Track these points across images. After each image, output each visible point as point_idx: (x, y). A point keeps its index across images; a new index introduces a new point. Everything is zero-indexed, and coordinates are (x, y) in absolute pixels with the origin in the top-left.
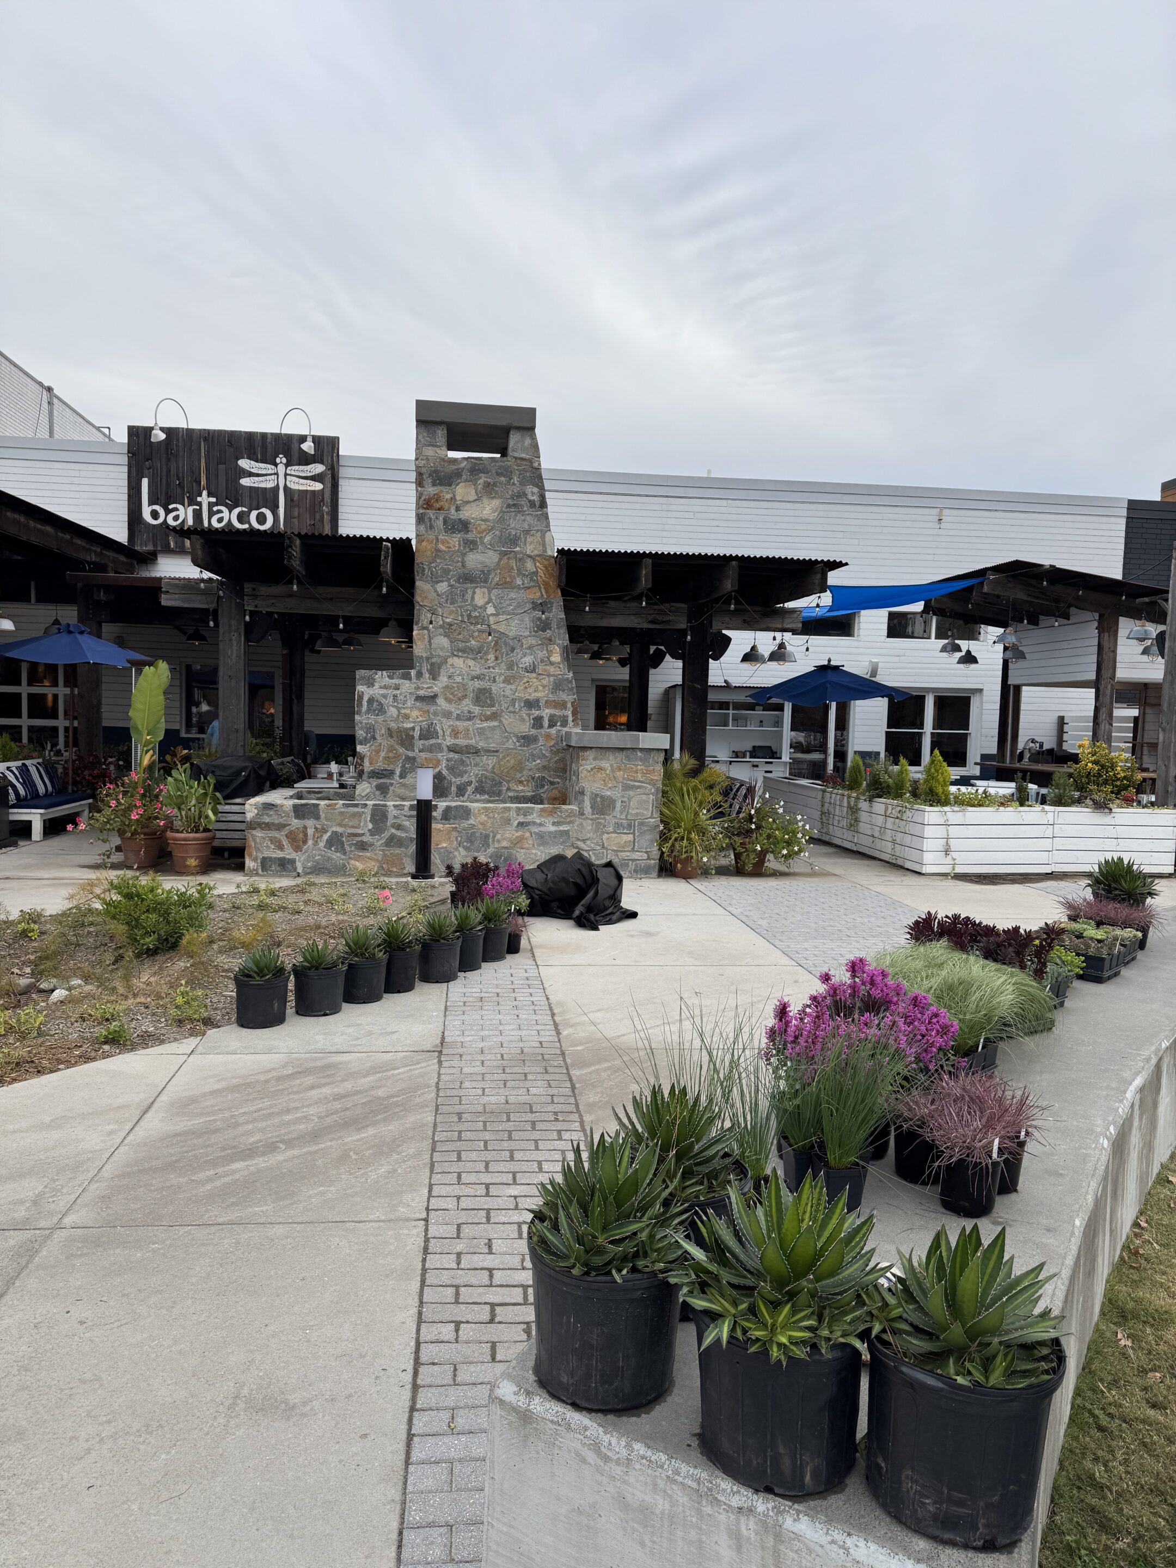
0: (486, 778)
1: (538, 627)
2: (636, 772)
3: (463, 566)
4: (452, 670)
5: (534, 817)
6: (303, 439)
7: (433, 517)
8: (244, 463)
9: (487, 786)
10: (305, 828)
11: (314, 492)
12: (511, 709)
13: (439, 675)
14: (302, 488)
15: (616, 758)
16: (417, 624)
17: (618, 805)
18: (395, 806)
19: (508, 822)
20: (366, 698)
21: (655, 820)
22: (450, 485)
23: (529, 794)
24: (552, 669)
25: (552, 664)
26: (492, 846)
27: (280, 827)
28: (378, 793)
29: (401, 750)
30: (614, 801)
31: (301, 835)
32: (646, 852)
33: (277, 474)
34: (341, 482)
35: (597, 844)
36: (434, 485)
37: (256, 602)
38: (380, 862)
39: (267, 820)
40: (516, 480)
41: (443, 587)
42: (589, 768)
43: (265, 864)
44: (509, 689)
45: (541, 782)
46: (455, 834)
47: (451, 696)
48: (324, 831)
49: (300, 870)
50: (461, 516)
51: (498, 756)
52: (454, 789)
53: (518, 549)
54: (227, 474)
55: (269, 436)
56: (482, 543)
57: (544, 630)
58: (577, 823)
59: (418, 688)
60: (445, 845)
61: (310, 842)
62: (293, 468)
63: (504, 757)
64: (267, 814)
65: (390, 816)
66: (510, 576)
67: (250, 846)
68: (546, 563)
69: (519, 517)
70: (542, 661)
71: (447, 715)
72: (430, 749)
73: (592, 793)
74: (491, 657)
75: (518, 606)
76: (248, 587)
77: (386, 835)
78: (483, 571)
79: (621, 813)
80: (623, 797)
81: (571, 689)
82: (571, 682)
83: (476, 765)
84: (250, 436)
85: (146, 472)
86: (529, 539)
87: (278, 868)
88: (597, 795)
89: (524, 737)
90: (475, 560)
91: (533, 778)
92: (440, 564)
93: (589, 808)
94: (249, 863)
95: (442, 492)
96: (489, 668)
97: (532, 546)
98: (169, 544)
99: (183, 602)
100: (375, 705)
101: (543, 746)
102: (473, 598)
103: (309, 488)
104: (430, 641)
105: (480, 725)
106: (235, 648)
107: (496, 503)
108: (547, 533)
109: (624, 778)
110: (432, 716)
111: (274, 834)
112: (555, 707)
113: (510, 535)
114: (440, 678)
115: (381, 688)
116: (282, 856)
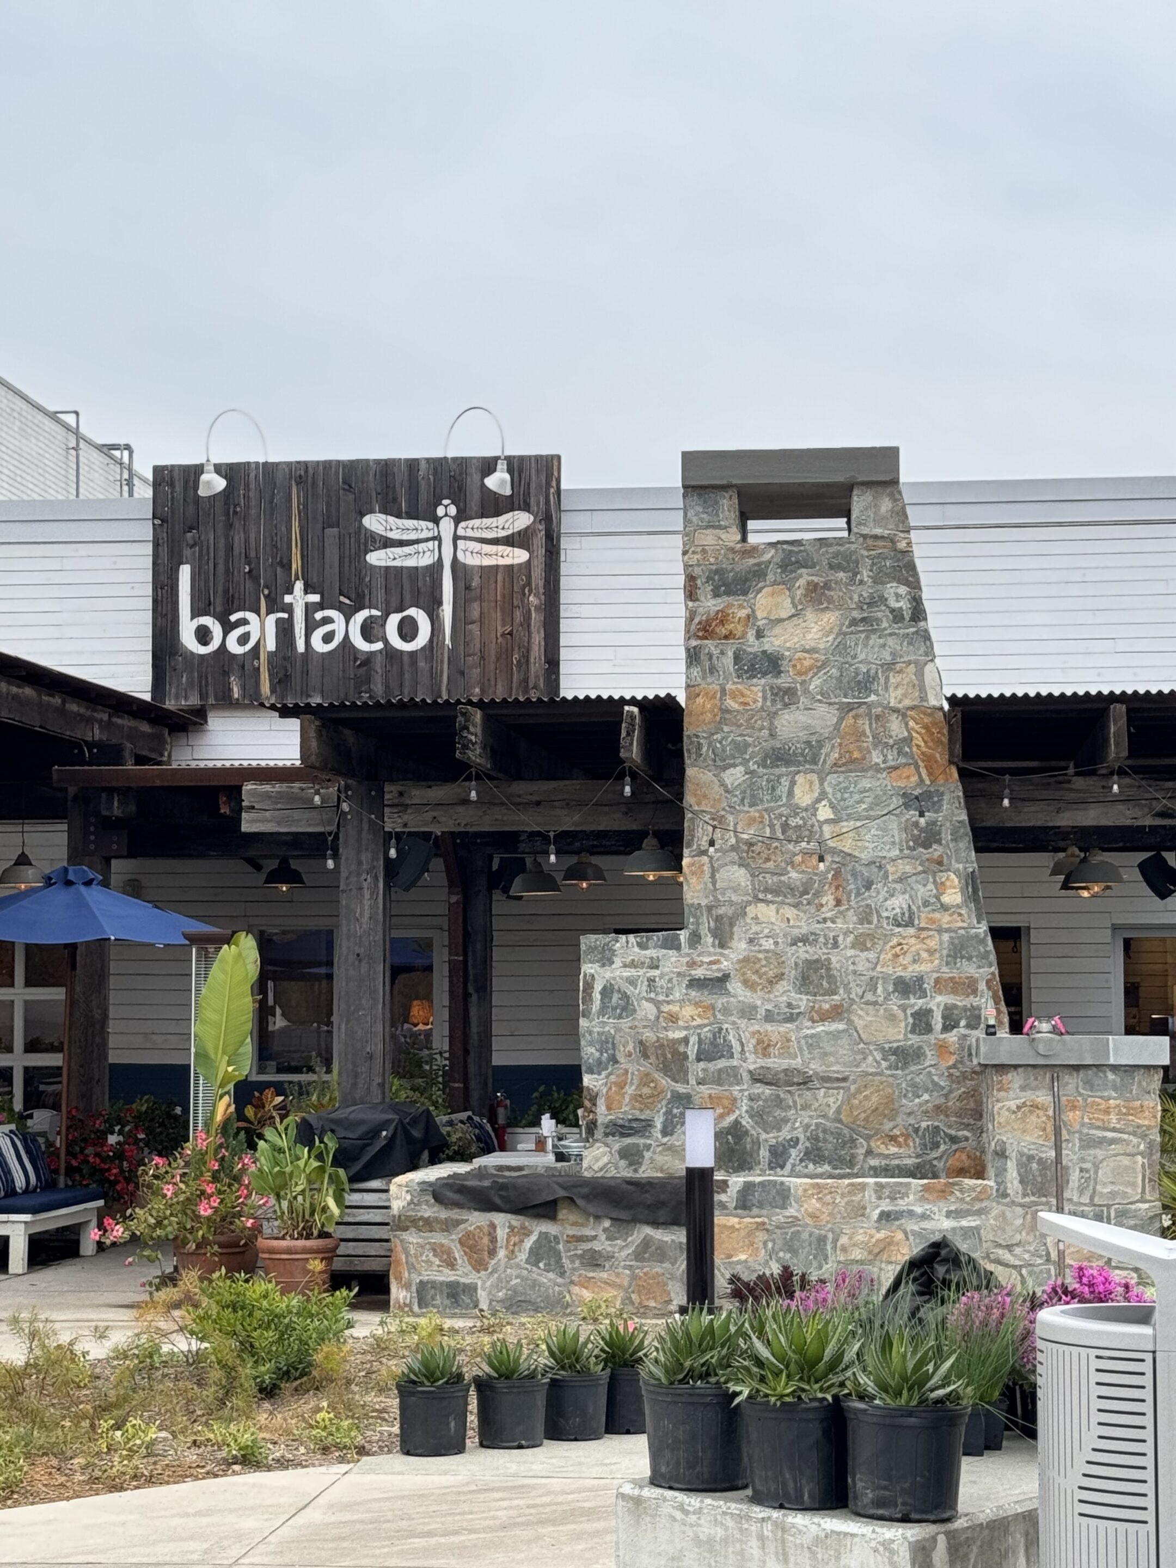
0: (824, 1131)
1: (916, 840)
2: (1107, 1111)
3: (772, 735)
4: (755, 928)
5: (909, 1202)
6: (488, 466)
7: (716, 652)
8: (375, 522)
9: (828, 1147)
10: (493, 1226)
11: (510, 568)
12: (869, 996)
13: (732, 938)
14: (487, 562)
15: (1064, 1085)
16: (689, 846)
17: (1075, 1177)
19: (860, 1211)
20: (598, 987)
21: (1148, 1206)
22: (745, 593)
23: (909, 1161)
24: (945, 919)
25: (945, 908)
26: (831, 1258)
29: (665, 1082)
30: (1067, 1168)
31: (486, 1240)
33: (438, 538)
34: (565, 543)
35: (1035, 1254)
36: (716, 595)
37: (406, 817)
38: (625, 1290)
39: (426, 1212)
40: (865, 574)
41: (735, 776)
42: (1013, 1105)
43: (425, 1294)
44: (863, 960)
45: (932, 1138)
46: (761, 1236)
47: (755, 977)
48: (526, 1231)
49: (484, 1304)
50: (766, 647)
51: (847, 1089)
52: (764, 1154)
53: (873, 698)
54: (341, 545)
55: (423, 466)
56: (806, 691)
57: (926, 845)
58: (994, 1213)
59: (692, 964)
60: (743, 1257)
61: (502, 1253)
62: (471, 523)
63: (858, 1091)
64: (426, 1202)
66: (860, 749)
67: (398, 1262)
68: (927, 720)
69: (874, 640)
70: (926, 903)
71: (748, 1012)
72: (719, 1078)
73: (1021, 1154)
74: (828, 899)
75: (877, 803)
76: (391, 791)
77: (636, 1238)
78: (808, 743)
79: (1081, 1193)
80: (1083, 1160)
81: (985, 956)
82: (983, 941)
83: (805, 1107)
84: (386, 468)
85: (187, 552)
86: (894, 679)
87: (447, 1302)
88: (1030, 1158)
89: (895, 1052)
90: (793, 724)
91: (916, 1130)
92: (730, 734)
93: (1016, 1183)
94: (398, 1293)
95: (730, 606)
96: (825, 920)
97: (900, 691)
98: (230, 690)
99: (279, 823)
100: (616, 997)
101: (934, 1067)
102: (791, 793)
103: (502, 562)
104: (713, 876)
105: (810, 1029)
106: (367, 903)
107: (831, 618)
108: (929, 668)
109: (1083, 1125)
110: (719, 1016)
111: (438, 1238)
112: (954, 991)
113: (857, 674)
114: (734, 944)
115: (625, 966)
116: (452, 1279)
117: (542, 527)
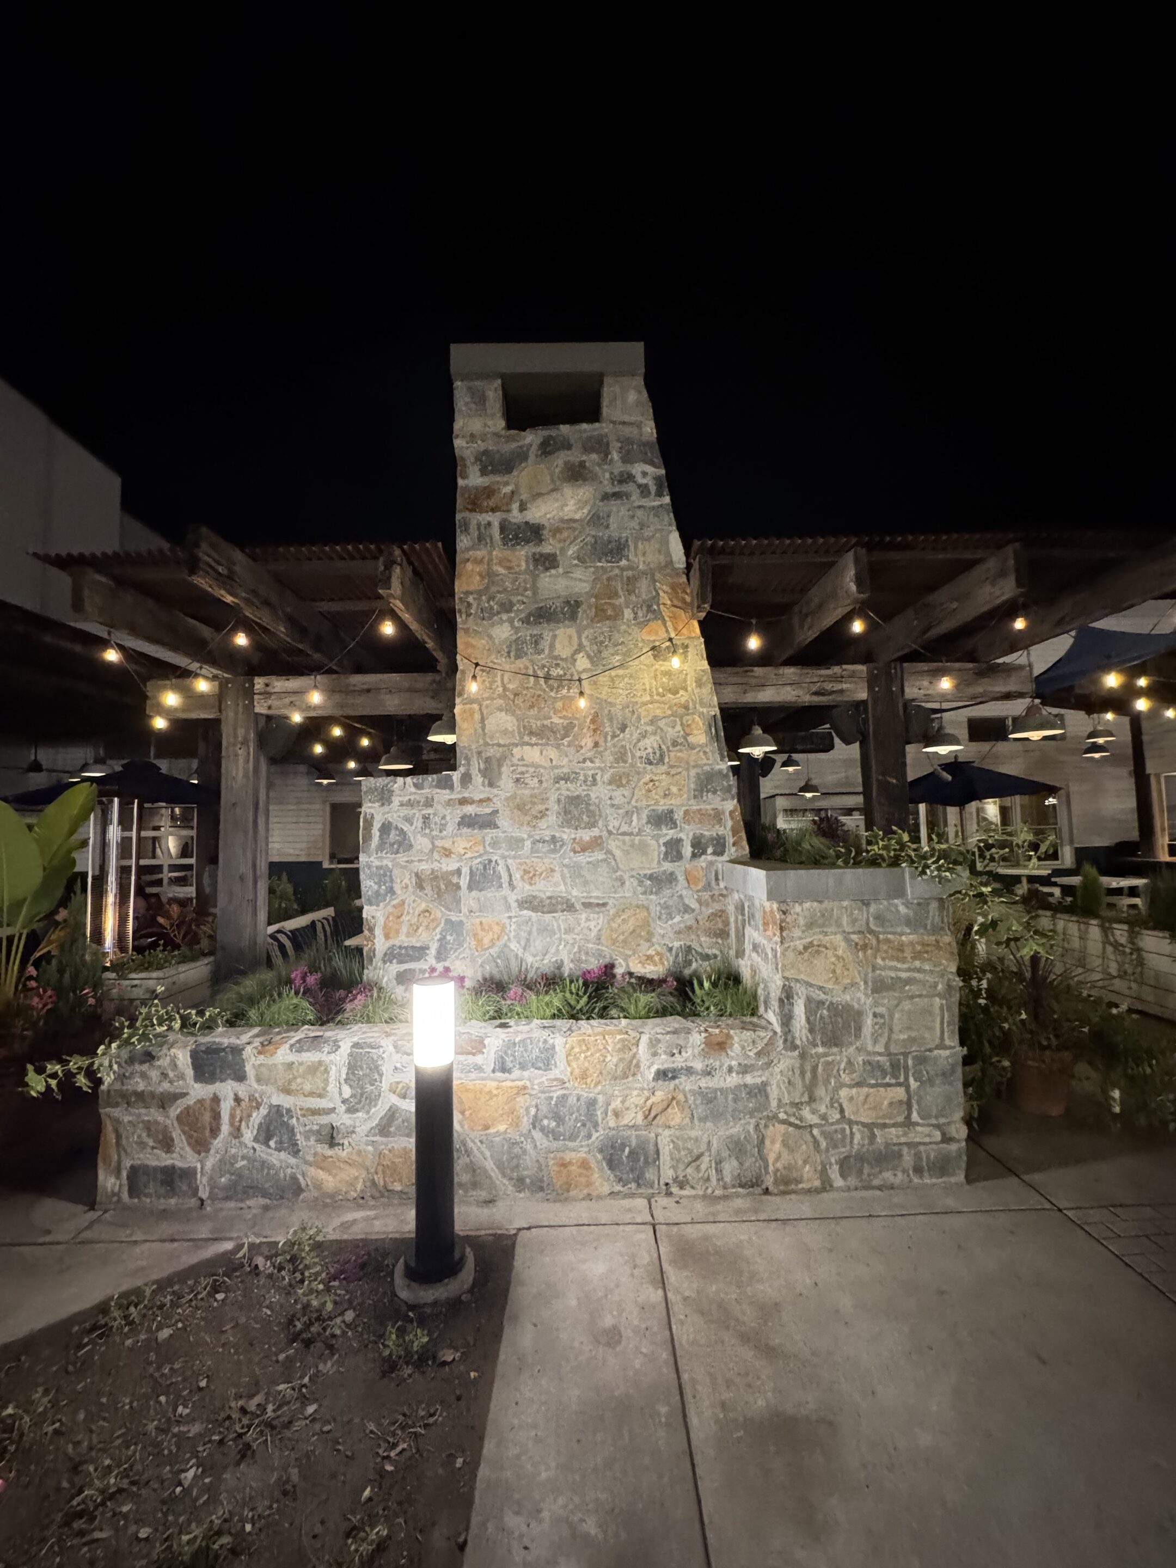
0: (586, 953)
1: (664, 687)
3: (535, 596)
4: (521, 768)
5: (688, 1057)
7: (483, 522)
10: (216, 1099)
12: (625, 828)
13: (500, 778)
15: (855, 921)
16: (461, 696)
17: (868, 1022)
19: (634, 1068)
20: (377, 826)
21: (952, 1055)
22: (510, 472)
24: (693, 756)
25: (692, 747)
26: (602, 1124)
27: (164, 1101)
29: (438, 911)
31: (207, 1117)
32: (938, 1126)
36: (484, 473)
38: (369, 1169)
39: (140, 1085)
40: (615, 456)
41: (501, 632)
42: (798, 944)
43: (137, 1186)
44: (619, 795)
46: (523, 1102)
47: (521, 813)
48: (255, 1105)
49: (204, 1193)
50: (527, 519)
51: (606, 914)
53: (624, 562)
56: (565, 557)
57: (675, 692)
58: (782, 1066)
59: (464, 802)
60: (502, 1128)
61: (226, 1131)
63: (617, 915)
64: (140, 1074)
65: (386, 1068)
66: (613, 607)
67: (107, 1143)
68: (672, 581)
69: (624, 513)
70: (675, 743)
71: (516, 845)
72: (488, 907)
73: (811, 1000)
74: (588, 742)
75: (629, 654)
77: (380, 1109)
78: (567, 602)
79: (875, 1041)
80: (876, 1004)
81: (728, 789)
82: (726, 778)
83: (569, 931)
86: (642, 546)
87: (162, 1191)
88: (821, 1004)
89: (651, 877)
90: (553, 585)
91: (670, 950)
92: (496, 596)
93: (806, 1032)
94: (105, 1180)
95: (496, 482)
97: (647, 557)
100: (393, 833)
101: (685, 892)
102: (552, 646)
104: (483, 720)
105: (572, 859)
107: (586, 493)
108: (673, 536)
109: (876, 965)
111: (155, 1115)
112: (702, 822)
113: (610, 542)
114: (501, 783)
115: (402, 805)
116: (169, 1162)
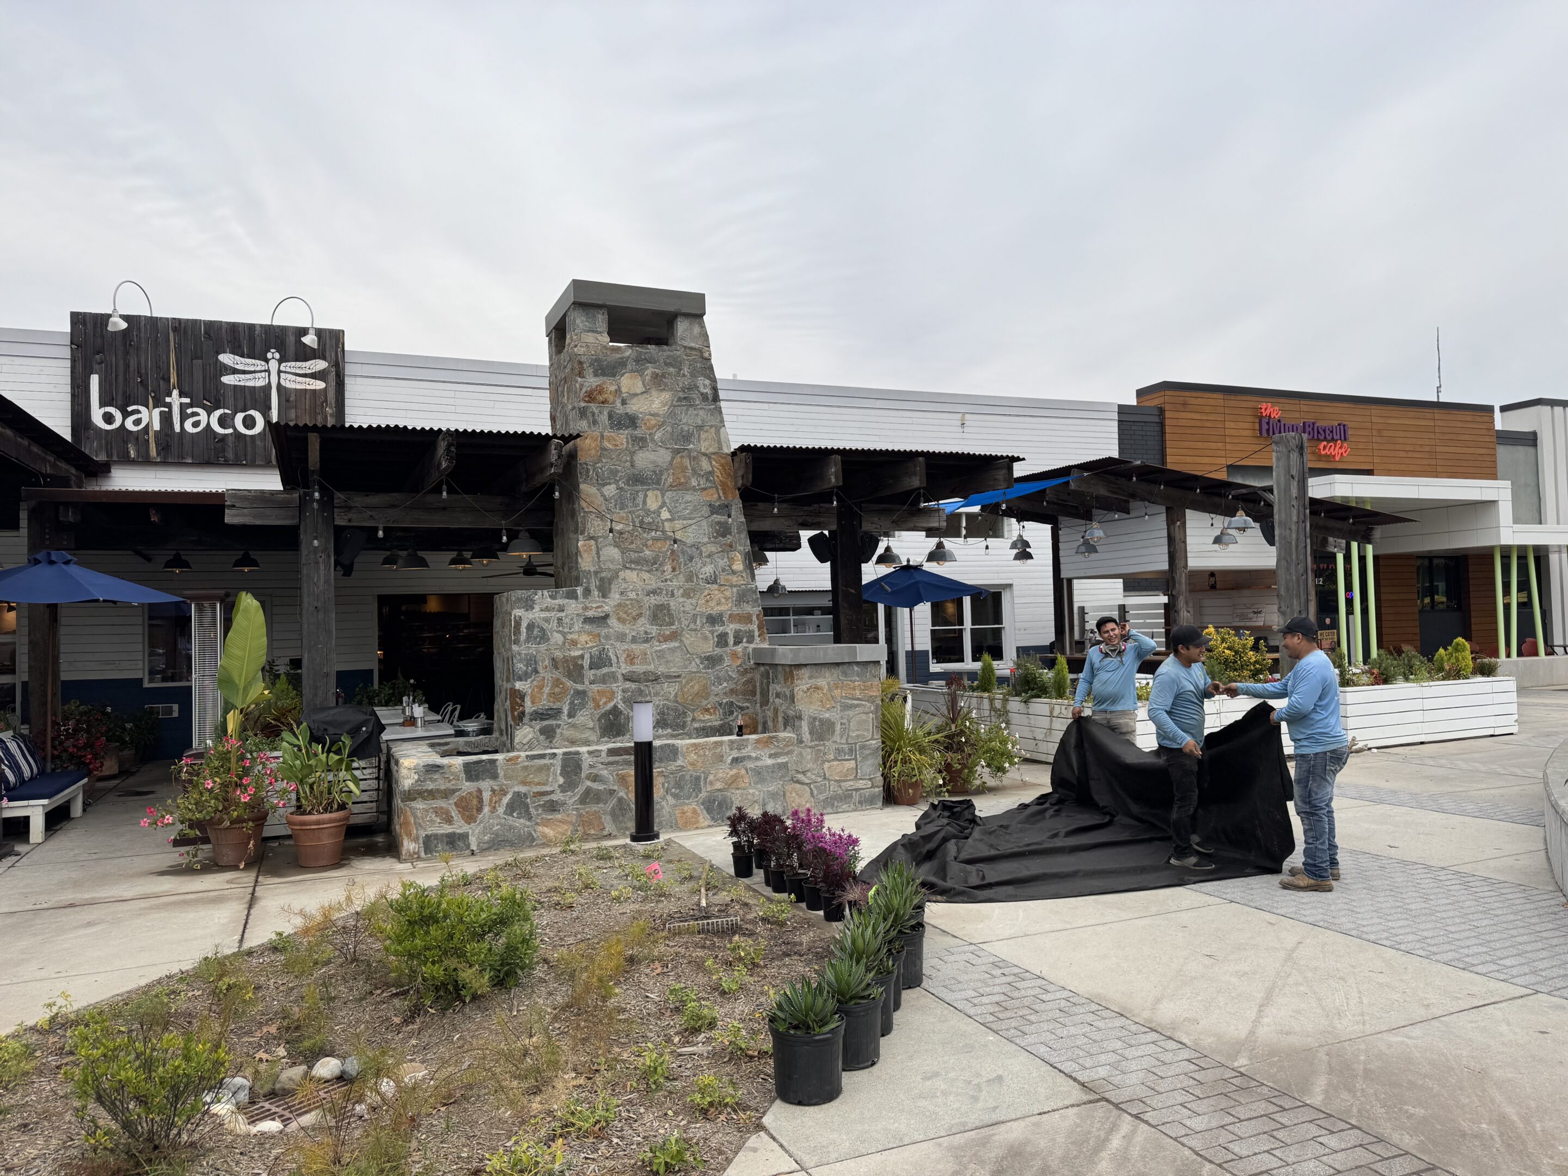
0: (667, 708)
1: (717, 532)
2: (854, 689)
3: (633, 466)
4: (624, 585)
5: (748, 751)
6: (304, 331)
7: (596, 411)
8: (226, 358)
9: (671, 719)
10: (480, 791)
11: (314, 391)
12: (692, 626)
13: (610, 592)
14: (299, 387)
15: (832, 674)
16: (582, 533)
17: (838, 727)
18: (590, 753)
19: (720, 758)
20: (524, 625)
21: (876, 743)
22: (614, 375)
23: (717, 723)
24: (734, 579)
25: (734, 572)
26: (704, 790)
27: (447, 794)
28: (542, 738)
29: (569, 683)
30: (833, 723)
31: (475, 802)
32: (870, 779)
33: (268, 371)
34: (348, 381)
35: (818, 775)
36: (596, 375)
38: (573, 825)
39: (430, 786)
40: (686, 370)
41: (610, 490)
42: (804, 688)
43: (429, 844)
44: (688, 604)
45: (730, 709)
46: (661, 780)
47: (625, 616)
48: (504, 793)
49: (474, 847)
50: (628, 411)
51: (680, 682)
53: (691, 446)
54: (204, 369)
55: (258, 328)
56: (653, 440)
57: (724, 536)
58: (795, 753)
59: (585, 608)
61: (486, 809)
62: (289, 364)
63: (687, 683)
64: (431, 779)
65: (585, 766)
66: (685, 476)
67: (410, 823)
68: (723, 461)
69: (691, 411)
70: (724, 570)
71: (621, 637)
72: (604, 680)
73: (810, 717)
74: (668, 568)
75: (695, 510)
76: (339, 498)
77: (580, 790)
78: (654, 472)
79: (841, 737)
80: (842, 718)
81: (755, 600)
82: (755, 592)
83: (657, 694)
84: (234, 328)
85: (96, 367)
86: (703, 436)
87: (446, 848)
88: (815, 719)
89: (708, 658)
90: (645, 459)
91: (720, 704)
92: (606, 464)
93: (807, 734)
94: (408, 846)
95: (604, 383)
96: (666, 580)
97: (706, 443)
98: (128, 452)
99: (257, 517)
100: (536, 631)
101: (729, 666)
102: (645, 502)
103: (308, 387)
104: (598, 553)
105: (658, 647)
106: (322, 572)
107: (666, 396)
108: (722, 430)
109: (842, 697)
110: (603, 641)
111: (440, 803)
112: (740, 622)
113: (682, 431)
114: (612, 595)
115: (542, 610)
116: (451, 831)
117: (333, 369)
